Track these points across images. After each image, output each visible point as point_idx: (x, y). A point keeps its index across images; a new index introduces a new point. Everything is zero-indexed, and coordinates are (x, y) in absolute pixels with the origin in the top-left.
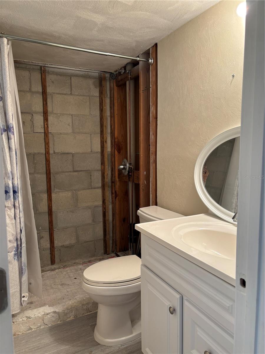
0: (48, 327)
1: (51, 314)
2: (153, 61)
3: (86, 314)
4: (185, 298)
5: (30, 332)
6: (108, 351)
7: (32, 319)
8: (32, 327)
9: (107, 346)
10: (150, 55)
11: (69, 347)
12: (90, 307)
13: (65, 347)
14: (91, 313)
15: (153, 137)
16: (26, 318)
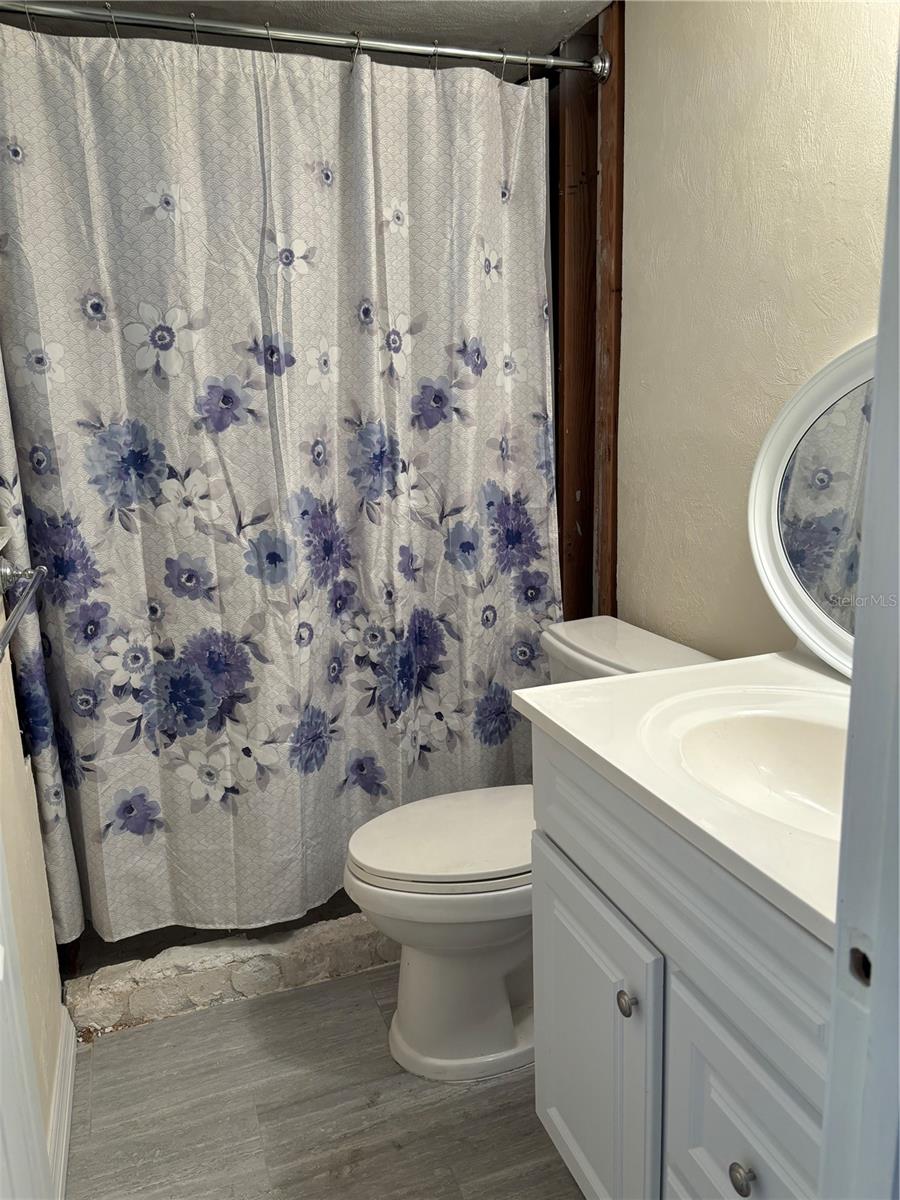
0: (245, 1001)
1: (252, 962)
2: (607, 65)
3: (369, 969)
4: (672, 968)
5: (190, 1016)
6: (430, 1095)
7: (193, 974)
8: (195, 999)
9: (429, 1080)
10: (600, 42)
11: (308, 1071)
12: (383, 946)
13: (295, 1072)
14: (387, 964)
15: (605, 362)
16: (177, 972)
